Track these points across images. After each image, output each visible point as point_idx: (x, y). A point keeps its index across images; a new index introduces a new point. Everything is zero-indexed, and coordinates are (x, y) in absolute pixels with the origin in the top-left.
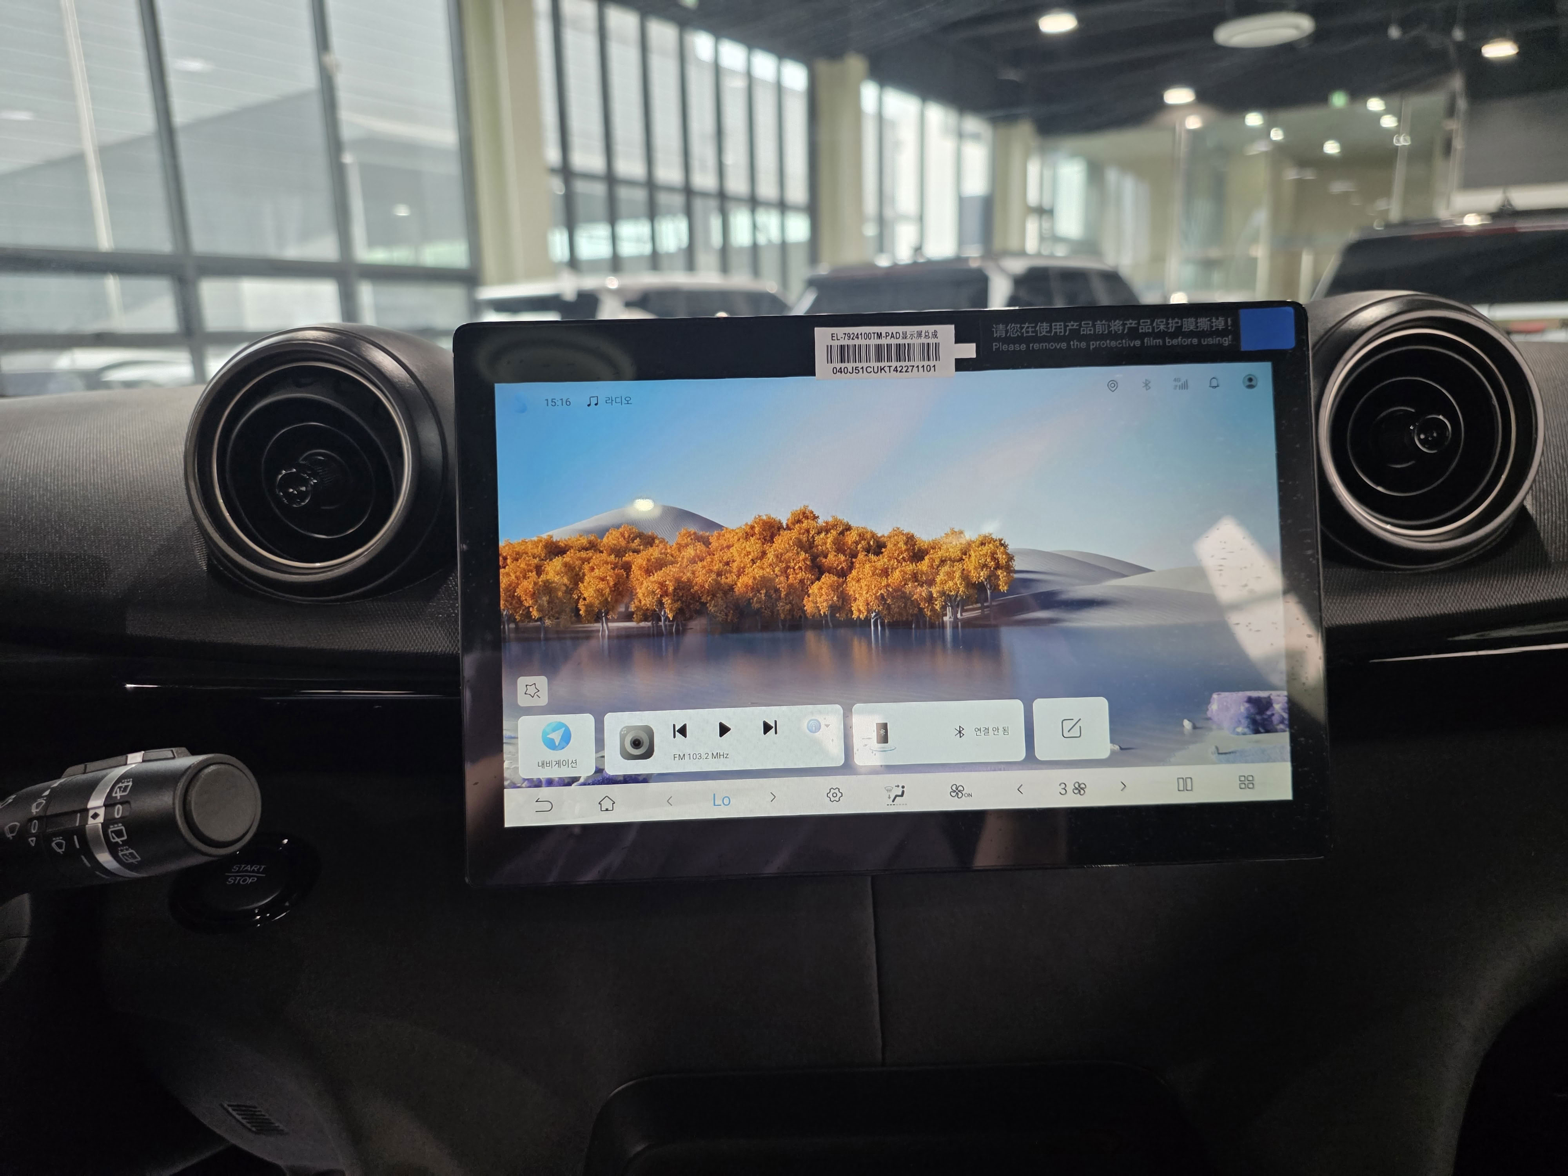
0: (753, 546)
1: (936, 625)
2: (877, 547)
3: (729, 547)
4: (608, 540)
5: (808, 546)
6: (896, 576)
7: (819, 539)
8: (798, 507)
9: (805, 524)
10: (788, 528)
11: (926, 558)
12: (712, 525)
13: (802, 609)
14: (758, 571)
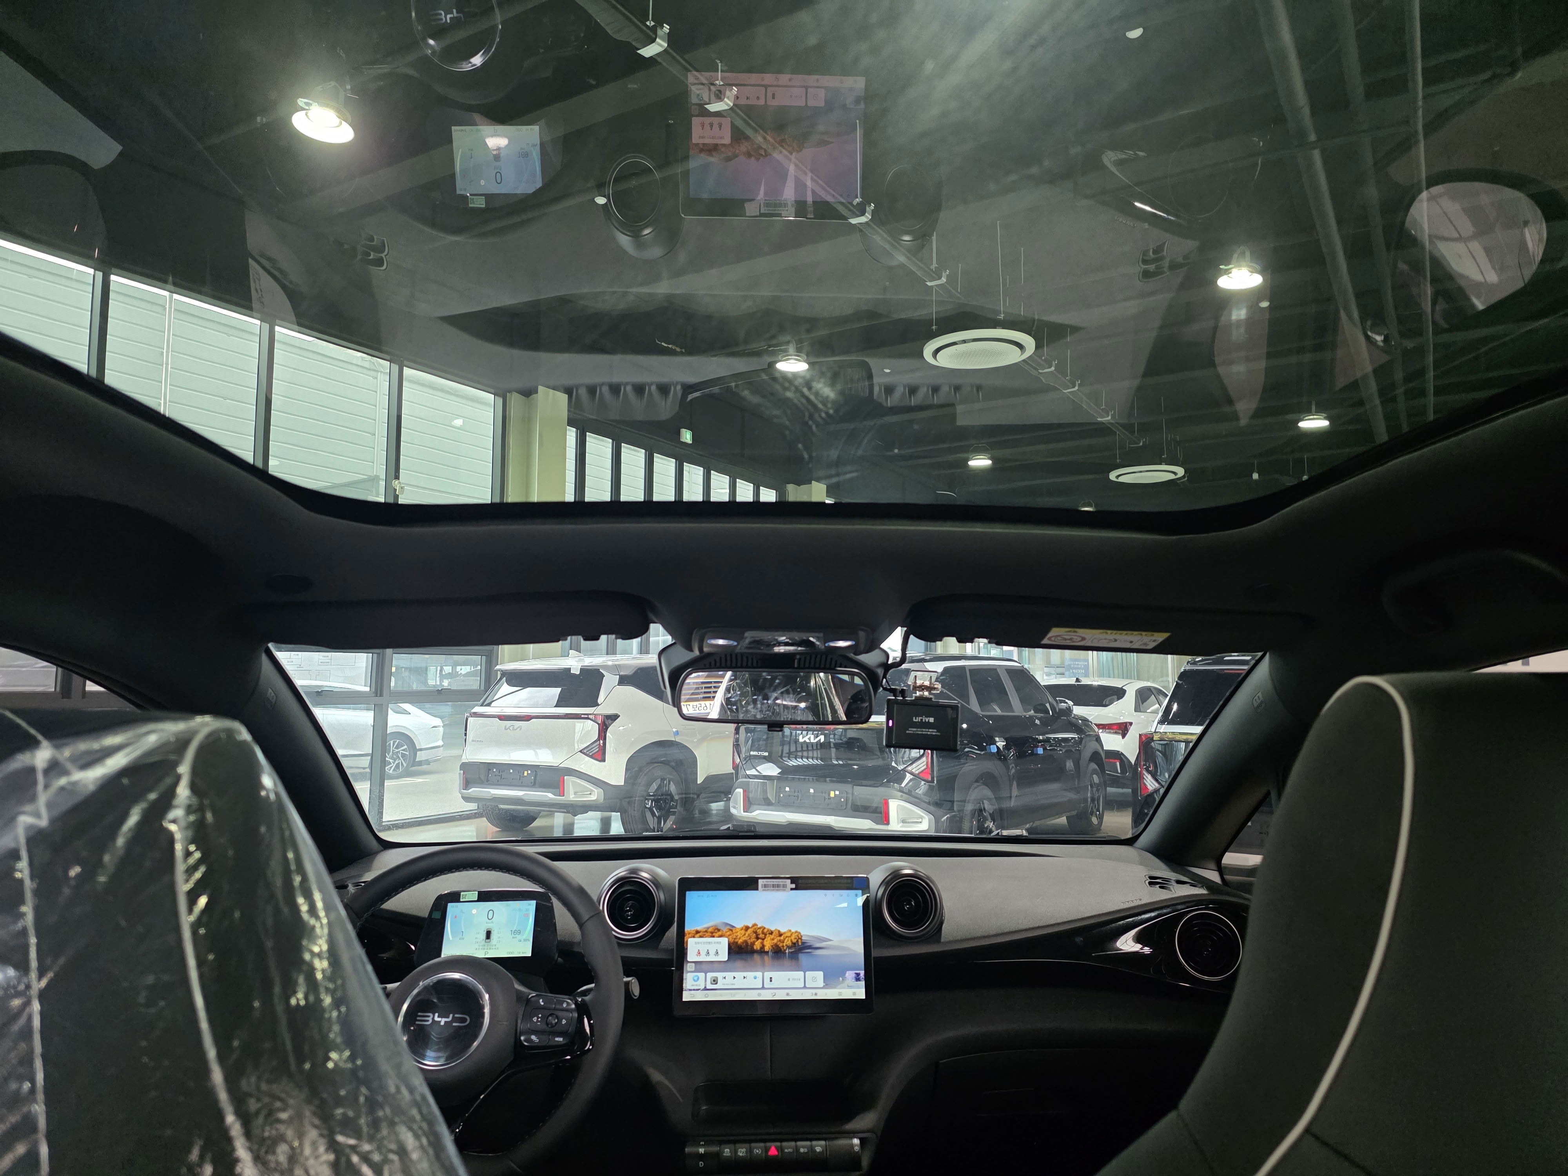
0: (743, 932)
1: (784, 953)
2: (771, 933)
3: (737, 932)
4: (710, 930)
5: (755, 932)
6: (775, 941)
7: (758, 931)
8: (753, 923)
9: (755, 927)
10: (751, 928)
11: (783, 936)
12: (733, 927)
13: (753, 947)
14: (743, 939)
